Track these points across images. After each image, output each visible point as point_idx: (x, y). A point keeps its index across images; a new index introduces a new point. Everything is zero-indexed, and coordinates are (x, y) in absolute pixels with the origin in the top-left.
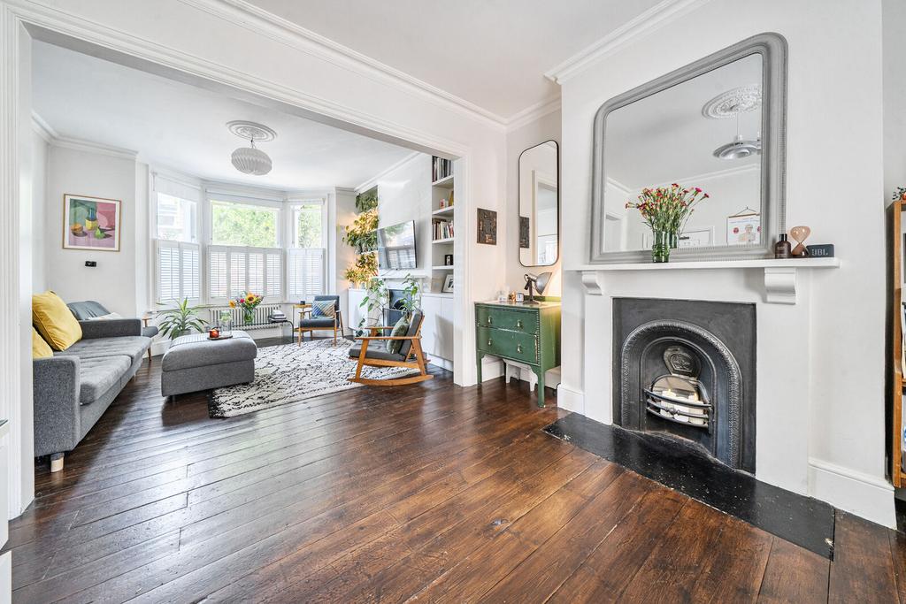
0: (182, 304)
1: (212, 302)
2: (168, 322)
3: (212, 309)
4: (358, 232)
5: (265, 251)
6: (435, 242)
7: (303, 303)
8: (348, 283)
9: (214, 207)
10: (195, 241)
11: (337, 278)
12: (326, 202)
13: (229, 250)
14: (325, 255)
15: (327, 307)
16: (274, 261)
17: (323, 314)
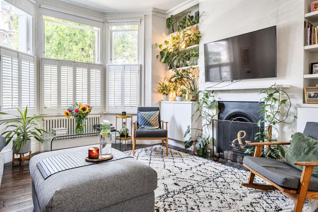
0: (23, 113)
1: (45, 112)
2: (11, 132)
3: (45, 119)
4: (171, 50)
5: (89, 66)
6: (309, 47)
7: (124, 113)
8: (161, 97)
9: (46, 22)
10: (30, 53)
11: (153, 91)
12: (143, 22)
13: (60, 63)
14: (142, 70)
15: (152, 118)
16: (96, 74)
17: (149, 124)
